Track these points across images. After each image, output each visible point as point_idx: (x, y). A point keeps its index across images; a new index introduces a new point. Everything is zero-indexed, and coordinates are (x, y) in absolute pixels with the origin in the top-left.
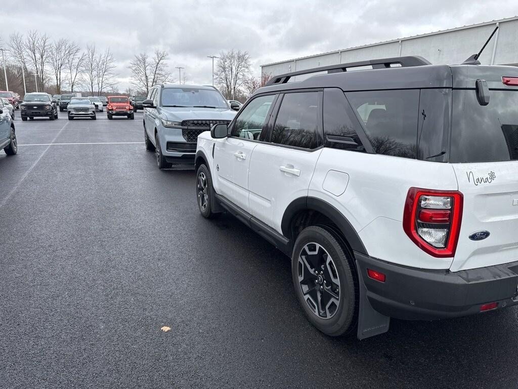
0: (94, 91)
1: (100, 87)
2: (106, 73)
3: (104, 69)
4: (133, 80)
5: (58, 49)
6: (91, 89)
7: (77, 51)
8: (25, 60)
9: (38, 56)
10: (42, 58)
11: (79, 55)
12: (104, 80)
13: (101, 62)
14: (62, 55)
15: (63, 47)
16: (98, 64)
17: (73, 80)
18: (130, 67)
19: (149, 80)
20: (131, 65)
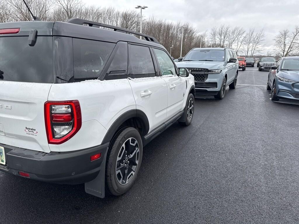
0: (248, 55)
1: (253, 52)
2: (258, 44)
3: (257, 42)
4: (275, 47)
5: (233, 33)
6: (247, 54)
7: (244, 33)
8: (216, 40)
9: (222, 37)
10: (224, 38)
11: (244, 35)
12: (255, 48)
13: (257, 38)
14: (235, 35)
15: (236, 31)
16: (254, 39)
17: (238, 49)
18: (274, 40)
19: (286, 47)
20: (276, 38)
